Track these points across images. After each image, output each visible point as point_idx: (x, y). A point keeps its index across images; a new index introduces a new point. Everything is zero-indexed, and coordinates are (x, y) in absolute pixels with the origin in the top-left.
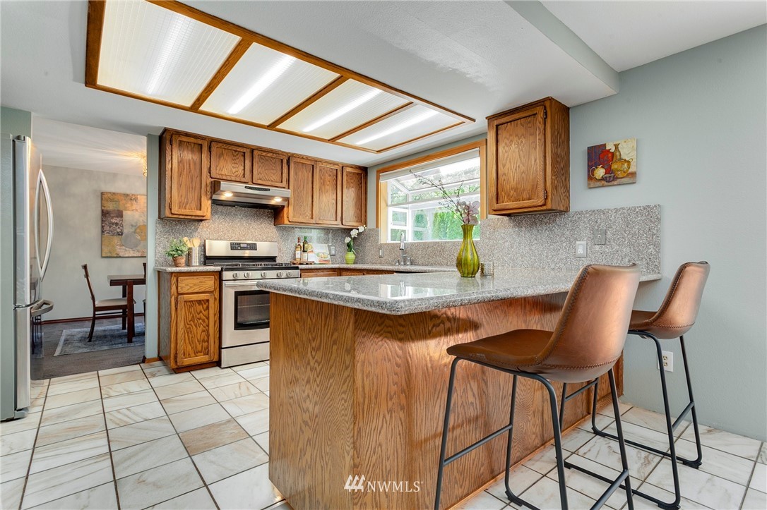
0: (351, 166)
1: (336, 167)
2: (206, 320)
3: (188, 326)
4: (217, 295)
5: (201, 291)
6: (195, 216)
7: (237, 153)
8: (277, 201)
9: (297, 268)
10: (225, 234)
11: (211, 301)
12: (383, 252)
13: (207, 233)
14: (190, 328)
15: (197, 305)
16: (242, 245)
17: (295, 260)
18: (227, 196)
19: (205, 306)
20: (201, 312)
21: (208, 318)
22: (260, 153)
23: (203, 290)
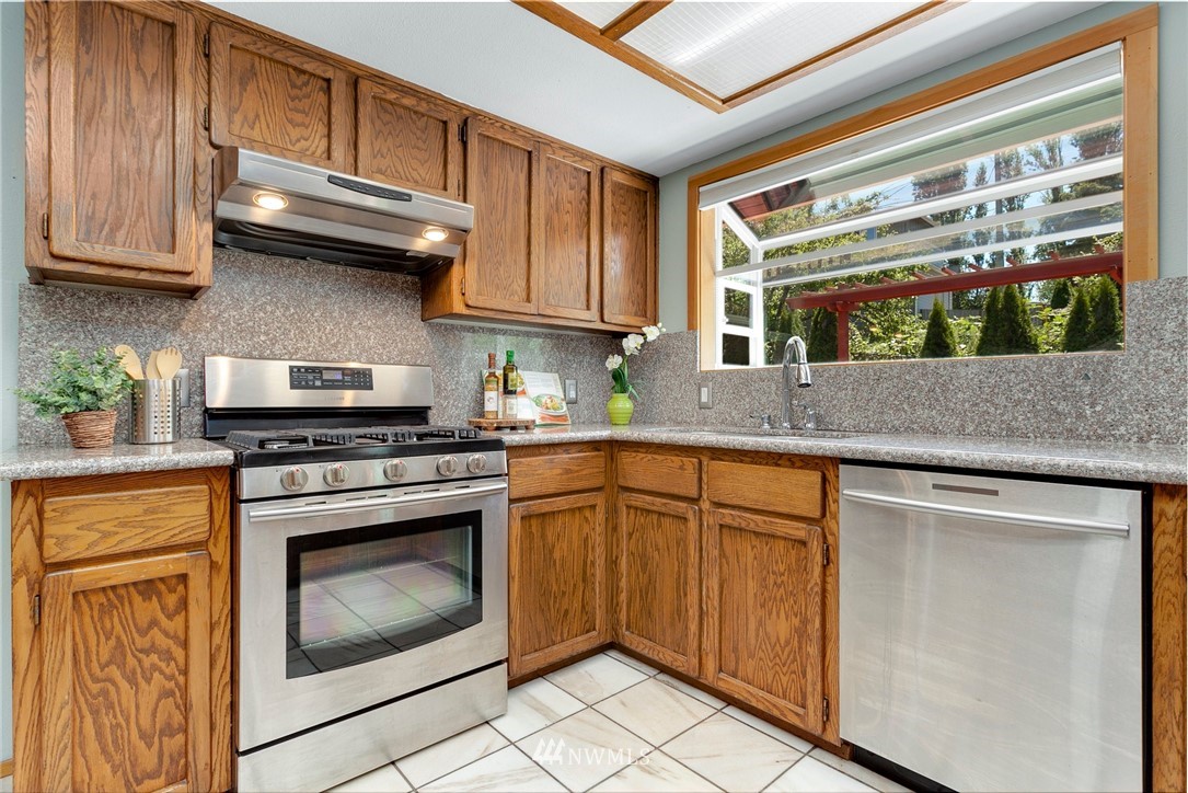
0: (624, 169)
1: (586, 166)
2: (179, 653)
3: (95, 688)
4: (220, 553)
5: (147, 545)
6: (151, 270)
7: (304, 78)
8: (430, 240)
9: (496, 445)
10: (274, 341)
11: (198, 582)
12: (712, 395)
13: (214, 335)
14: (105, 693)
15: (137, 599)
16: (326, 376)
17: (482, 414)
18: (267, 208)
19: (172, 600)
20: (154, 623)
21: (185, 645)
22: (378, 90)
23: (160, 540)
